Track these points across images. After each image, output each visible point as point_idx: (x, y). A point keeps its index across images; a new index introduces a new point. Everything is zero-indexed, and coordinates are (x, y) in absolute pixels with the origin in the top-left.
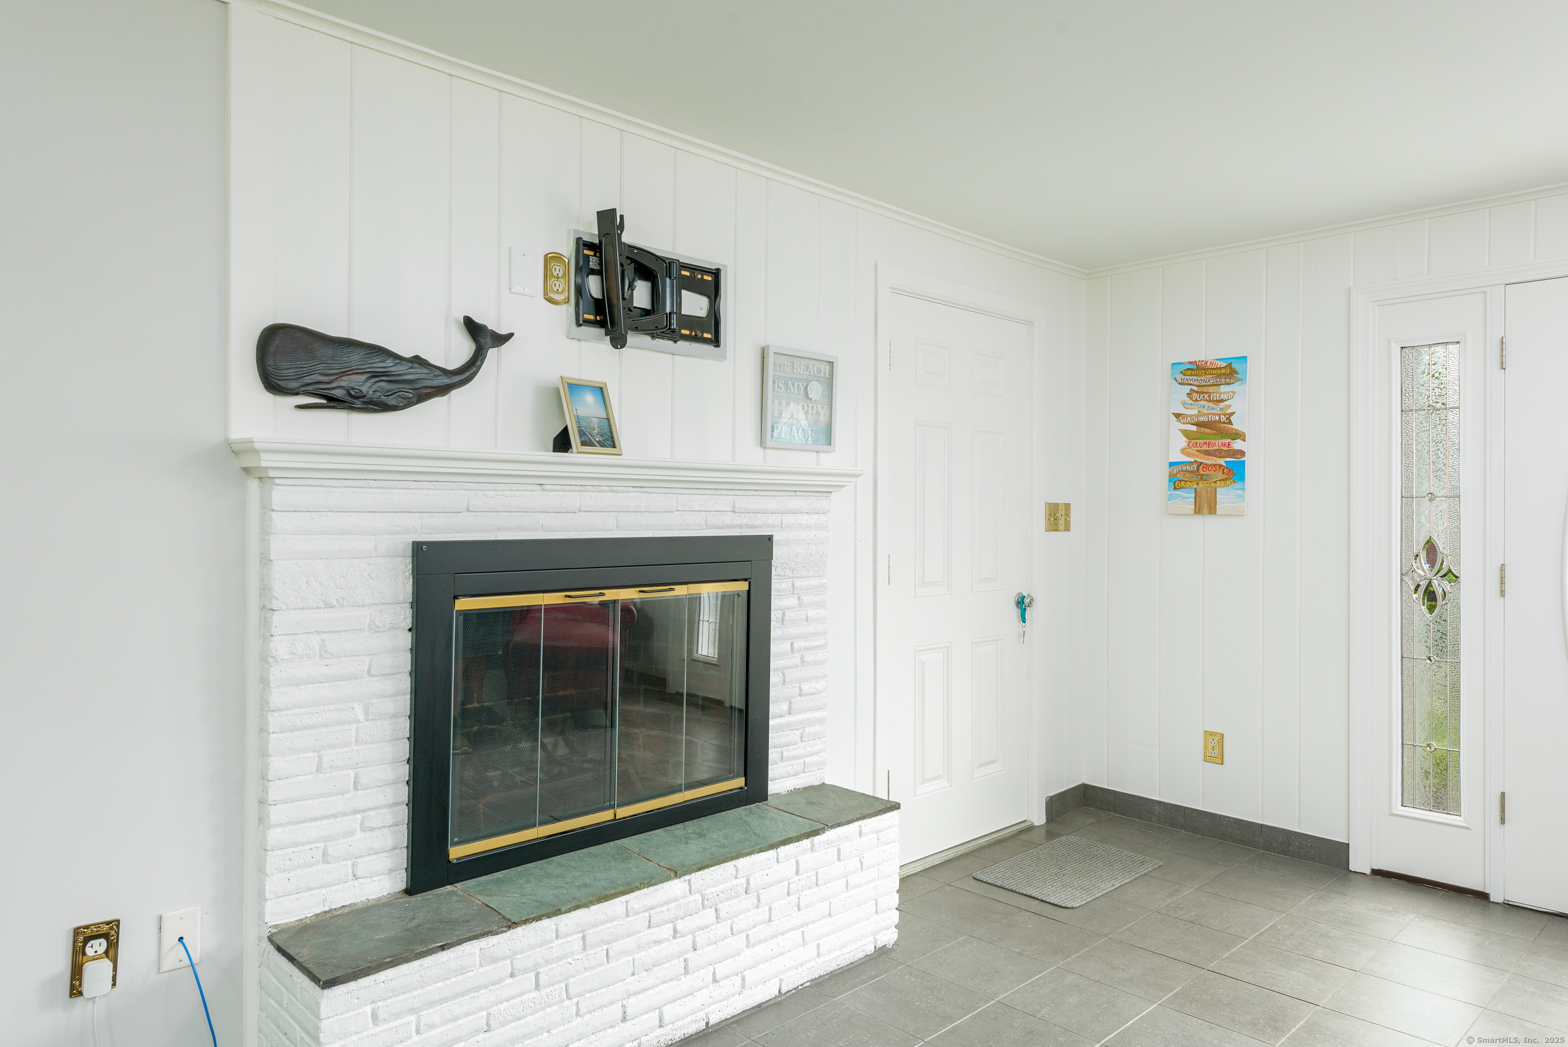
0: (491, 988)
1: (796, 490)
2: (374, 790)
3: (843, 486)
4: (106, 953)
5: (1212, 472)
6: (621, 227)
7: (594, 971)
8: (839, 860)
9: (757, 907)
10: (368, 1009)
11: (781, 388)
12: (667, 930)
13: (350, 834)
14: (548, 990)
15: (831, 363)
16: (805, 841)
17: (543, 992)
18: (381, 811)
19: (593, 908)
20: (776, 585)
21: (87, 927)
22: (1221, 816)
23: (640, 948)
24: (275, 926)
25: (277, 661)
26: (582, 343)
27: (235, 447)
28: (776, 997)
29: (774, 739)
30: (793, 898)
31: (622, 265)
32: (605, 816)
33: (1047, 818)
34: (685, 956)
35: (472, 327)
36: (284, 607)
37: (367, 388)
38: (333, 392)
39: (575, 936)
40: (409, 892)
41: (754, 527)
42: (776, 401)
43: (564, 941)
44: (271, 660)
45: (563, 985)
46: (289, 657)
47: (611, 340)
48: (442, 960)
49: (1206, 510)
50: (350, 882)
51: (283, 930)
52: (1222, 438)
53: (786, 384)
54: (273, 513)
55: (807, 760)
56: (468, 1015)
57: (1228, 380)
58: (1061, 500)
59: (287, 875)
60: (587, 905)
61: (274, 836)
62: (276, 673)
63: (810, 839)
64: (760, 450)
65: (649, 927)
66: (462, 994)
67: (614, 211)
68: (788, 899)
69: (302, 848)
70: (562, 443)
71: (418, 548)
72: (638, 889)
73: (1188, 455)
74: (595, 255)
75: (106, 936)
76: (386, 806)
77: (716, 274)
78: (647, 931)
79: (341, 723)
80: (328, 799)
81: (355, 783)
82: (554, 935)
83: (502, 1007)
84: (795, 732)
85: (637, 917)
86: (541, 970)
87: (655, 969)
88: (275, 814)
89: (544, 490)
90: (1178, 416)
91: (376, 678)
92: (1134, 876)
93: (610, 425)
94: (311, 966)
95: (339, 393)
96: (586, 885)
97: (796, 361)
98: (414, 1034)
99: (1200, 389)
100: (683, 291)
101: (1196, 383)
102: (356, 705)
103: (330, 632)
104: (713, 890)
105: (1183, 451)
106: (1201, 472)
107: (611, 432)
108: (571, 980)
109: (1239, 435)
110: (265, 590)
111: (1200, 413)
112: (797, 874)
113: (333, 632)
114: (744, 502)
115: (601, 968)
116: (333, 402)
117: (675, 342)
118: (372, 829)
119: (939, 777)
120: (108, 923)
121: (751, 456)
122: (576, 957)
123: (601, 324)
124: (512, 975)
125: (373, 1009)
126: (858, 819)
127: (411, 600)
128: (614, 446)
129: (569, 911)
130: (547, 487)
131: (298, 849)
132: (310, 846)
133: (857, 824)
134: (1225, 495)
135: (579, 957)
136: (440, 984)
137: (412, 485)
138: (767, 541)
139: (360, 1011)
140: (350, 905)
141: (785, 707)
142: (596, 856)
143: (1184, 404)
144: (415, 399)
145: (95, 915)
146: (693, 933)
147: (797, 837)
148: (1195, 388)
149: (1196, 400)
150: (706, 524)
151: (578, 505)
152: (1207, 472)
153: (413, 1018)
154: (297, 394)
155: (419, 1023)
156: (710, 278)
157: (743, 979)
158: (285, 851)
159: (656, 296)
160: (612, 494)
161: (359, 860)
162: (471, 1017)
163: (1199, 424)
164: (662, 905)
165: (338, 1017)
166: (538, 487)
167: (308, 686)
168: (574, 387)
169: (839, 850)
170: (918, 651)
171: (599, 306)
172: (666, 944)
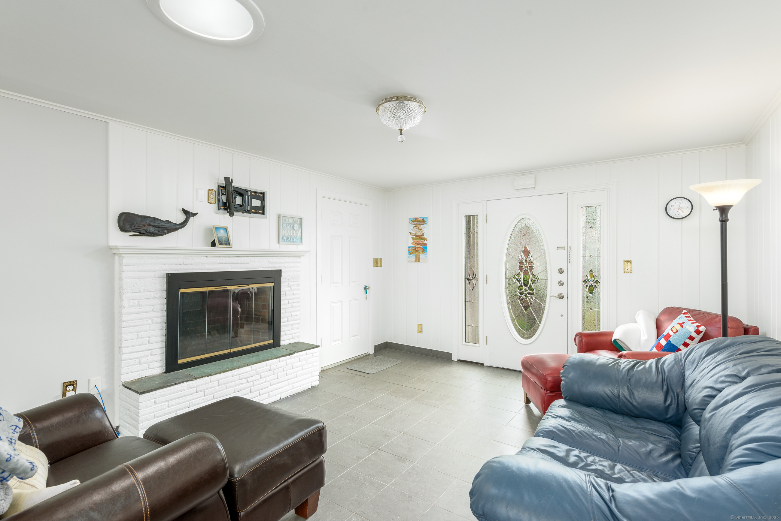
0: (190, 395)
1: (289, 256)
2: (154, 344)
3: (304, 255)
4: (73, 390)
5: (419, 250)
6: (232, 182)
7: (222, 391)
8: (300, 361)
9: (273, 375)
10: (153, 400)
11: (285, 226)
12: (245, 381)
13: (147, 356)
14: (208, 396)
15: (301, 219)
16: (289, 356)
17: (206, 397)
18: (157, 350)
19: (221, 374)
20: (283, 284)
21: (67, 382)
22: (422, 348)
23: (236, 385)
24: (124, 382)
25: (124, 307)
26: (220, 215)
27: (111, 247)
28: (279, 400)
29: (282, 329)
30: (285, 372)
31: (232, 193)
32: (228, 351)
33: (374, 352)
34: (251, 388)
35: (185, 212)
36: (127, 292)
37: (152, 229)
38: (141, 231)
39: (216, 382)
40: (165, 372)
41: (276, 267)
42: (283, 230)
43: (213, 383)
44: (123, 307)
45: (212, 395)
46: (128, 306)
47: (229, 214)
48: (175, 388)
49: (418, 261)
50: (147, 370)
51: (126, 383)
52: (422, 240)
53: (287, 225)
54: (123, 266)
55: (294, 335)
56: (183, 403)
57: (423, 223)
58: (379, 257)
59: (128, 368)
60: (220, 373)
61: (124, 357)
62: (124, 311)
63: (290, 356)
64: (278, 245)
65: (239, 380)
66: (182, 397)
67: (229, 178)
68: (283, 372)
69: (132, 360)
70: (213, 244)
71: (168, 275)
72: (236, 369)
73: (413, 245)
74: (224, 190)
75: (73, 385)
76: (158, 348)
77: (263, 194)
78: (238, 381)
79: (144, 325)
80: (140, 346)
81: (149, 342)
82: (209, 381)
83: (194, 401)
84: (290, 327)
85: (235, 377)
86: (205, 391)
87: (241, 391)
88: (124, 351)
89: (207, 258)
90: (410, 233)
91: (155, 312)
92: (393, 365)
93: (228, 239)
94: (136, 390)
95: (143, 232)
96: (220, 369)
97: (290, 218)
98: (167, 408)
99: (416, 226)
100: (253, 199)
101: (415, 224)
102: (149, 320)
103: (141, 299)
104: (259, 369)
105: (412, 243)
106: (416, 250)
107: (229, 241)
108: (215, 394)
109: (425, 239)
110: (120, 288)
111: (416, 233)
112: (286, 365)
113: (142, 299)
114: (272, 260)
115: (224, 391)
116: (141, 234)
117: (250, 214)
118: (154, 355)
119: (339, 340)
120: (73, 381)
121: (275, 246)
122: (216, 387)
123: (226, 209)
124: (197, 392)
125: (155, 400)
126: (306, 350)
127: (166, 290)
128: (230, 245)
129: (214, 375)
130: (208, 257)
131: (131, 360)
132: (135, 360)
133: (305, 351)
134: (422, 256)
135: (217, 387)
136: (175, 394)
137: (166, 257)
138: (280, 271)
139: (151, 401)
140: (147, 376)
141: (286, 319)
142: (224, 362)
143: (412, 230)
144: (167, 233)
145: (70, 379)
146: (253, 381)
147: (286, 355)
148: (415, 225)
149: (415, 229)
150: (260, 267)
151: (218, 262)
152: (418, 250)
153: (167, 403)
154: (130, 232)
155: (168, 404)
156: (261, 195)
157: (269, 394)
158: (127, 361)
159: (243, 200)
160: (229, 259)
161: (150, 364)
162: (184, 403)
163: (416, 236)
164: (243, 373)
165: (144, 402)
166: (206, 257)
167: (134, 314)
168: (217, 228)
169: (300, 359)
170: (331, 303)
171: (225, 204)
172: (244, 384)
